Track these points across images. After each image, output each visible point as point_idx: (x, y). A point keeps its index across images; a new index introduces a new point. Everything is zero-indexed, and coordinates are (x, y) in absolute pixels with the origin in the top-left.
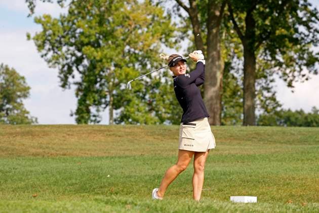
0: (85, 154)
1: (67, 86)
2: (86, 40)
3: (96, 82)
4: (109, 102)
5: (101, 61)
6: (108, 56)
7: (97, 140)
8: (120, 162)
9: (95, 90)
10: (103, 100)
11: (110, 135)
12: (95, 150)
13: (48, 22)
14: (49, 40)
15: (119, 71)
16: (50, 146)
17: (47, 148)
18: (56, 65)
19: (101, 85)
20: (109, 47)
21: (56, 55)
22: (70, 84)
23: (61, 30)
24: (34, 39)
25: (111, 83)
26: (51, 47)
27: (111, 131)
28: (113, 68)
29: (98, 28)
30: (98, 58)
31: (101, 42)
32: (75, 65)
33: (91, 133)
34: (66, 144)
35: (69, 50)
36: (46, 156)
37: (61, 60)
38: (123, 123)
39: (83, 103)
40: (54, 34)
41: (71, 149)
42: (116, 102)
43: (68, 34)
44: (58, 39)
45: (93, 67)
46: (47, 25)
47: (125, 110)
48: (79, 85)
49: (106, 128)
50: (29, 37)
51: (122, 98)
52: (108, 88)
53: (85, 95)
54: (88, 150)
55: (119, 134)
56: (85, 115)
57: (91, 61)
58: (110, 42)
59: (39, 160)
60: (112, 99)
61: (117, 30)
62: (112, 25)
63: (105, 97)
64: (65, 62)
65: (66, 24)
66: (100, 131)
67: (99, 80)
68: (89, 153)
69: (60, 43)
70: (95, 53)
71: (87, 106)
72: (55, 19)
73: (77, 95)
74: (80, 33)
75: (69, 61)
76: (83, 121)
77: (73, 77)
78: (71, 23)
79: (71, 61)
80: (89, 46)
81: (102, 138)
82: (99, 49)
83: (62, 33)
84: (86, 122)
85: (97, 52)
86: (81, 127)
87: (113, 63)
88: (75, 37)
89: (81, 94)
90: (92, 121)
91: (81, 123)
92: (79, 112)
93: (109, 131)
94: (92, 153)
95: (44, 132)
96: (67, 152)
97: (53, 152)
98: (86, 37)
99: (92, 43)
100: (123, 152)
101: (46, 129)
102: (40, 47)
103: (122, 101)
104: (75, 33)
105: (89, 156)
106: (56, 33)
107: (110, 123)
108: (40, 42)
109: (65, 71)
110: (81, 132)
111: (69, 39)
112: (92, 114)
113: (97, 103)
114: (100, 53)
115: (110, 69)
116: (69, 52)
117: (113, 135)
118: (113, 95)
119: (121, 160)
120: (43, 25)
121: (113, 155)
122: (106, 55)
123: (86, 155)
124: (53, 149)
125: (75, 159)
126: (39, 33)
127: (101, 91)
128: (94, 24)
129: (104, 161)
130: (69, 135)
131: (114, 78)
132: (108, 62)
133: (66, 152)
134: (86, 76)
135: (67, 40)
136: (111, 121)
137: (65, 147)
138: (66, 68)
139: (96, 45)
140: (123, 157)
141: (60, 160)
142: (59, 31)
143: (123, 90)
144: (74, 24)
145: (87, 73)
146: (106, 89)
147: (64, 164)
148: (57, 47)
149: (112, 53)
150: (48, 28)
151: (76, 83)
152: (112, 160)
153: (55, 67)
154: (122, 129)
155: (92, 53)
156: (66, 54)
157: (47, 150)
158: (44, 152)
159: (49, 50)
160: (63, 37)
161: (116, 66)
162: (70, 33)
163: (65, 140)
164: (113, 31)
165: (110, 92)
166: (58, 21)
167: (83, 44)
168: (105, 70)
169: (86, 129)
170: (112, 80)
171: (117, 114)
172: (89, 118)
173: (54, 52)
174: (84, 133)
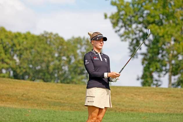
0: (149, 110)
1: (135, 56)
2: (152, 20)
3: (158, 54)
4: (169, 70)
5: (163, 36)
6: (169, 33)
7: (159, 100)
8: (177, 118)
9: (158, 59)
10: (164, 68)
11: (169, 96)
12: (157, 108)
13: (121, 4)
14: (122, 19)
15: (178, 45)
16: (121, 103)
17: (118, 104)
18: (127, 39)
19: (162, 56)
20: (170, 25)
21: (127, 31)
22: (138, 54)
23: (132, 11)
24: (110, 18)
25: (171, 55)
26: (123, 25)
27: (170, 93)
28: (172, 43)
29: (161, 10)
30: (161, 35)
31: (164, 21)
32: (142, 39)
33: (153, 94)
34: (133, 102)
35: (137, 27)
36: (117, 111)
37: (131, 35)
38: (179, 87)
39: (147, 69)
40: (126, 14)
41: (137, 106)
42: (174, 69)
43: (137, 14)
44: (129, 18)
45: (156, 41)
46: (120, 7)
47: (181, 77)
48: (145, 55)
49: (166, 91)
50: (106, 16)
51: (179, 67)
52: (168, 58)
53: (149, 64)
54: (152, 108)
55: (177, 95)
56: (149, 80)
57: (155, 37)
58: (171, 21)
59: (112, 114)
60: (171, 67)
61: (177, 12)
62: (174, 8)
63: (165, 66)
64: (134, 37)
65: (136, 6)
66: (161, 92)
67: (161, 51)
68: (152, 110)
69: (131, 21)
70: (159, 31)
71: (151, 73)
72: (127, 2)
73: (143, 63)
74: (147, 14)
75: (137, 36)
76: (147, 84)
77: (140, 49)
78: (140, 6)
79: (139, 36)
80: (154, 25)
81: (163, 98)
82: (161, 27)
83: (132, 14)
84: (149, 86)
85: (160, 29)
86: (147, 89)
87: (173, 39)
88: (143, 17)
89: (146, 62)
90: (154, 84)
91: (146, 86)
92: (144, 77)
93: (169, 93)
94: (155, 110)
95: (116, 92)
96: (135, 108)
97: (123, 108)
98: (151, 17)
99: (156, 23)
100: (180, 110)
101: (118, 89)
102: (115, 24)
103: (179, 69)
104: (143, 14)
105: (152, 112)
106: (128, 13)
107: (169, 87)
108: (114, 21)
109: (134, 44)
110: (146, 93)
111: (138, 18)
112: (154, 79)
113: (158, 70)
114: (162, 30)
115: (170, 43)
116: (138, 29)
117: (172, 96)
118: (172, 65)
119: (179, 117)
120: (118, 7)
121: (172, 113)
122: (167, 32)
123: (149, 112)
124: (123, 106)
125: (140, 114)
126: (114, 13)
127: (162, 61)
128: (159, 6)
129: (164, 116)
130: (136, 95)
131: (173, 51)
132: (168, 38)
133: (133, 108)
134: (151, 48)
135: (136, 19)
136: (170, 85)
137: (133, 105)
138: (135, 42)
139: (160, 24)
140: (179, 114)
141: (129, 115)
142: (130, 12)
143: (181, 61)
144: (142, 6)
145: (151, 46)
146: (166, 59)
147: (132, 118)
148: (128, 25)
149: (172, 30)
150: (121, 9)
151: (142, 54)
152: (171, 116)
153: (126, 41)
154: (179, 92)
155: (156, 30)
156: (135, 31)
157: (118, 106)
158: (116, 108)
159: (122, 27)
160: (133, 16)
161: (175, 40)
162: (139, 13)
163: (133, 99)
164: (174, 12)
165: (170, 62)
166: (130, 3)
167: (149, 23)
168: (166, 43)
169: (150, 90)
170: (172, 52)
171: (175, 79)
172: (152, 82)
173: (126, 29)
174: (148, 94)
